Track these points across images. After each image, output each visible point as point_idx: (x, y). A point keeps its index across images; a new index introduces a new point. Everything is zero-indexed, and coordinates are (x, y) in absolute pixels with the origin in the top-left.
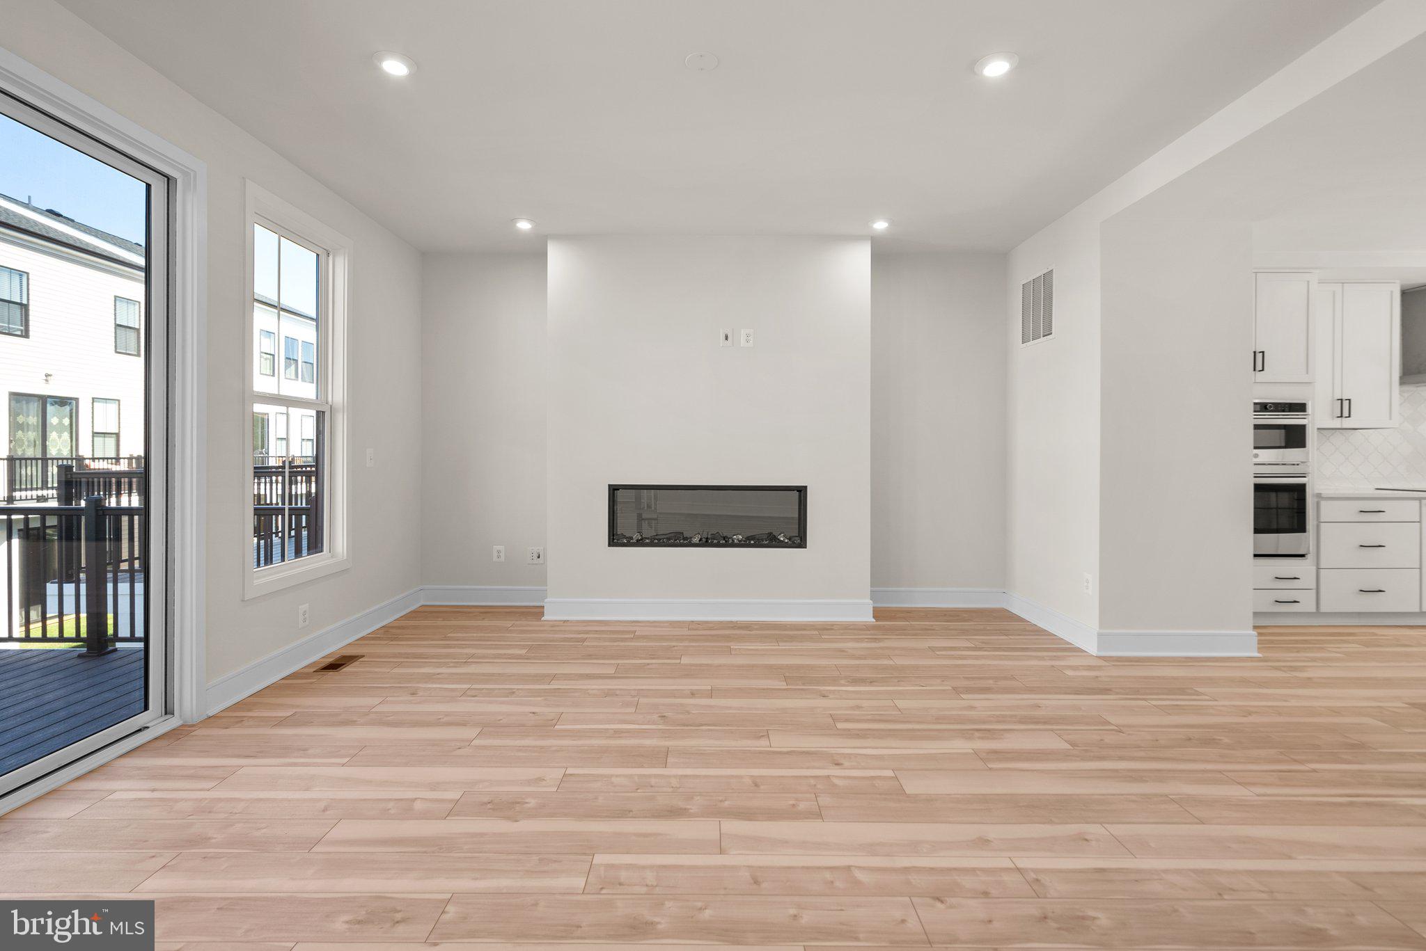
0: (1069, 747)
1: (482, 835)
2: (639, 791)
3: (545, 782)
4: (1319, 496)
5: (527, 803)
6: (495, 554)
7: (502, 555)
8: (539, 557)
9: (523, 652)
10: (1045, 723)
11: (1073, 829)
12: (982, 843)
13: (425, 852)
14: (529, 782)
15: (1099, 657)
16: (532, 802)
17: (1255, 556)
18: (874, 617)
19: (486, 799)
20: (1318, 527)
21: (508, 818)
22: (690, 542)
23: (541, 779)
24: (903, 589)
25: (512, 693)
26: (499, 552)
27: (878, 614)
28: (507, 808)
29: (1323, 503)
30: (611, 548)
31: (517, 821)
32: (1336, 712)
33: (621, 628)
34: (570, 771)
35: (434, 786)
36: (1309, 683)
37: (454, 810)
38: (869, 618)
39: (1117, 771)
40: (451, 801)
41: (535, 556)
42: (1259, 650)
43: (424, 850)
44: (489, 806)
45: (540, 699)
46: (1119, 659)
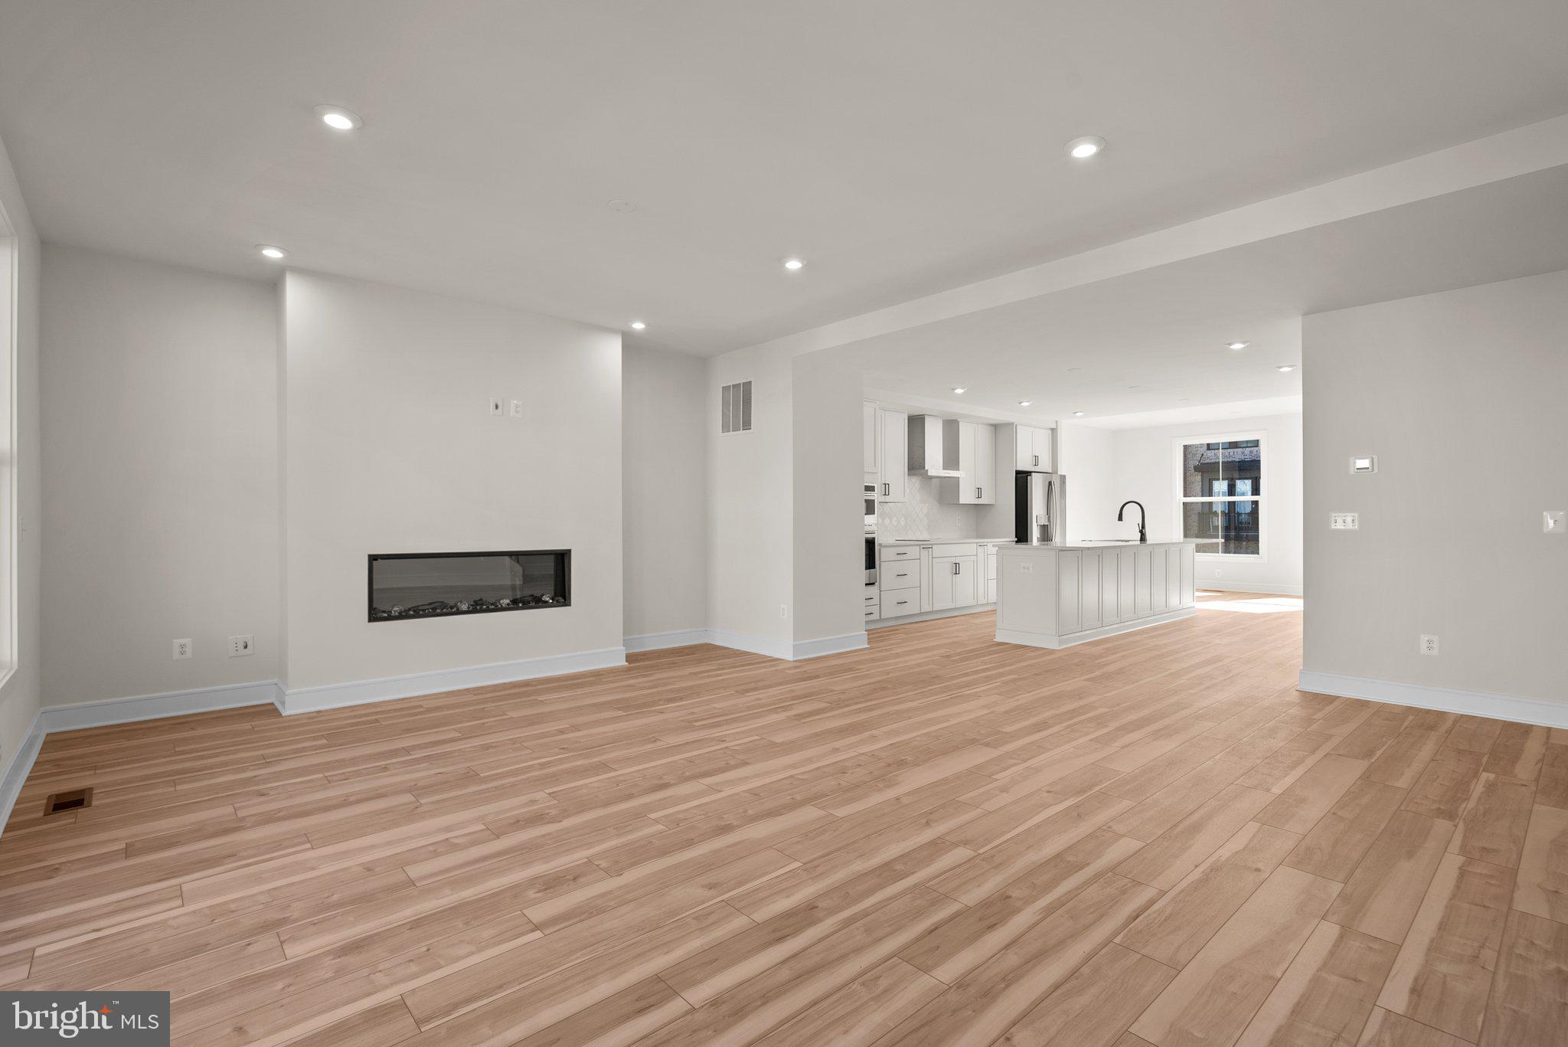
0: (829, 705)
4: (880, 545)
5: (551, 814)
6: (176, 650)
7: (189, 650)
8: (246, 647)
9: (324, 741)
10: (806, 697)
11: (866, 734)
12: (836, 750)
15: (796, 661)
17: (866, 584)
18: (626, 661)
19: (515, 822)
20: (880, 564)
22: (458, 609)
23: (537, 801)
24: (645, 635)
25: (385, 768)
26: (182, 646)
27: (630, 658)
28: (538, 817)
29: (882, 549)
30: (371, 623)
32: (919, 665)
33: (399, 706)
35: (451, 829)
36: (897, 655)
37: (494, 832)
38: (623, 663)
39: (859, 709)
41: (241, 646)
42: (869, 643)
44: (524, 824)
45: (425, 764)
46: (805, 660)
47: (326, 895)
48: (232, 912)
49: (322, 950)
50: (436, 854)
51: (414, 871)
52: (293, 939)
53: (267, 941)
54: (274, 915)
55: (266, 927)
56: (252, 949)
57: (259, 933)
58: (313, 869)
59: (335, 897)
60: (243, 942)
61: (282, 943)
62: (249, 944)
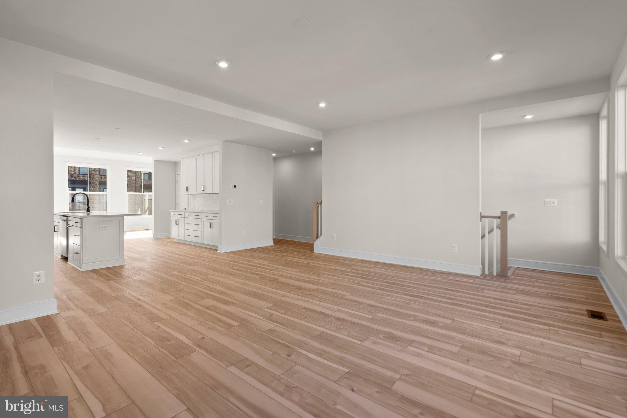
1: (401, 331)
2: (342, 328)
3: (373, 342)
5: (383, 336)
13: (421, 332)
14: (378, 343)
16: (381, 336)
19: (398, 342)
21: (391, 333)
23: (374, 343)
28: (391, 337)
31: (389, 332)
34: (359, 342)
35: (419, 355)
37: (411, 343)
40: (412, 346)
43: (421, 333)
44: (397, 340)
47: (493, 362)
48: (531, 380)
49: (509, 347)
50: (440, 350)
51: (456, 349)
52: (515, 355)
53: (524, 360)
54: (516, 367)
55: (521, 365)
56: (531, 361)
57: (525, 364)
58: (486, 376)
59: (490, 359)
60: (532, 365)
61: (519, 357)
62: (530, 363)
